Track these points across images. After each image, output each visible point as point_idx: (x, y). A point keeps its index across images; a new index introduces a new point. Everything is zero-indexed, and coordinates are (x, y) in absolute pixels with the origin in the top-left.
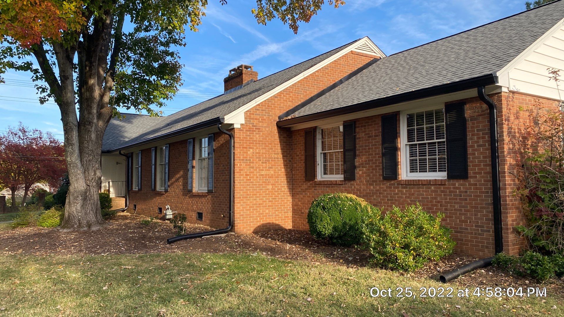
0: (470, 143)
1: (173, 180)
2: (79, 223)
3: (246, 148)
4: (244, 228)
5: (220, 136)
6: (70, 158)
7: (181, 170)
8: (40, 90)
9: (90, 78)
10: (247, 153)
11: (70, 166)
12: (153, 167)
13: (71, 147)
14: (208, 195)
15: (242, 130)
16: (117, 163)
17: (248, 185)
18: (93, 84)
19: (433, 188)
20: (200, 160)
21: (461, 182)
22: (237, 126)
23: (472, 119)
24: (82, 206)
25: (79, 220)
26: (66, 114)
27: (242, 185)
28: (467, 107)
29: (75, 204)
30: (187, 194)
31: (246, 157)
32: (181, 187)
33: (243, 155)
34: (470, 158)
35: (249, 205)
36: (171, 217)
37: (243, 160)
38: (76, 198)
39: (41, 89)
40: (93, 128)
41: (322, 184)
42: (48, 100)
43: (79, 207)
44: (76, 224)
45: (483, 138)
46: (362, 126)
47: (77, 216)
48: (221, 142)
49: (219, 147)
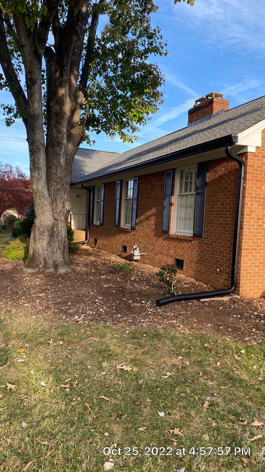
1: (143, 217)
2: (45, 263)
3: (260, 181)
4: (251, 290)
5: (218, 165)
6: (37, 186)
7: (154, 206)
8: (7, 110)
9: (61, 86)
10: (261, 188)
11: (36, 195)
12: (118, 202)
13: (37, 172)
14: (194, 240)
15: (257, 156)
16: (78, 196)
17: (259, 233)
18: (63, 95)
20: (180, 197)
22: (252, 149)
24: (49, 243)
25: (45, 259)
26: (32, 130)
27: (252, 232)
29: (41, 241)
30: (161, 235)
31: (259, 195)
32: (153, 227)
33: (256, 191)
35: (258, 259)
37: (255, 198)
38: (41, 234)
39: (8, 109)
40: (63, 151)
42: (14, 121)
43: (45, 244)
44: (41, 264)
47: (42, 254)
48: (220, 173)
49: (216, 179)
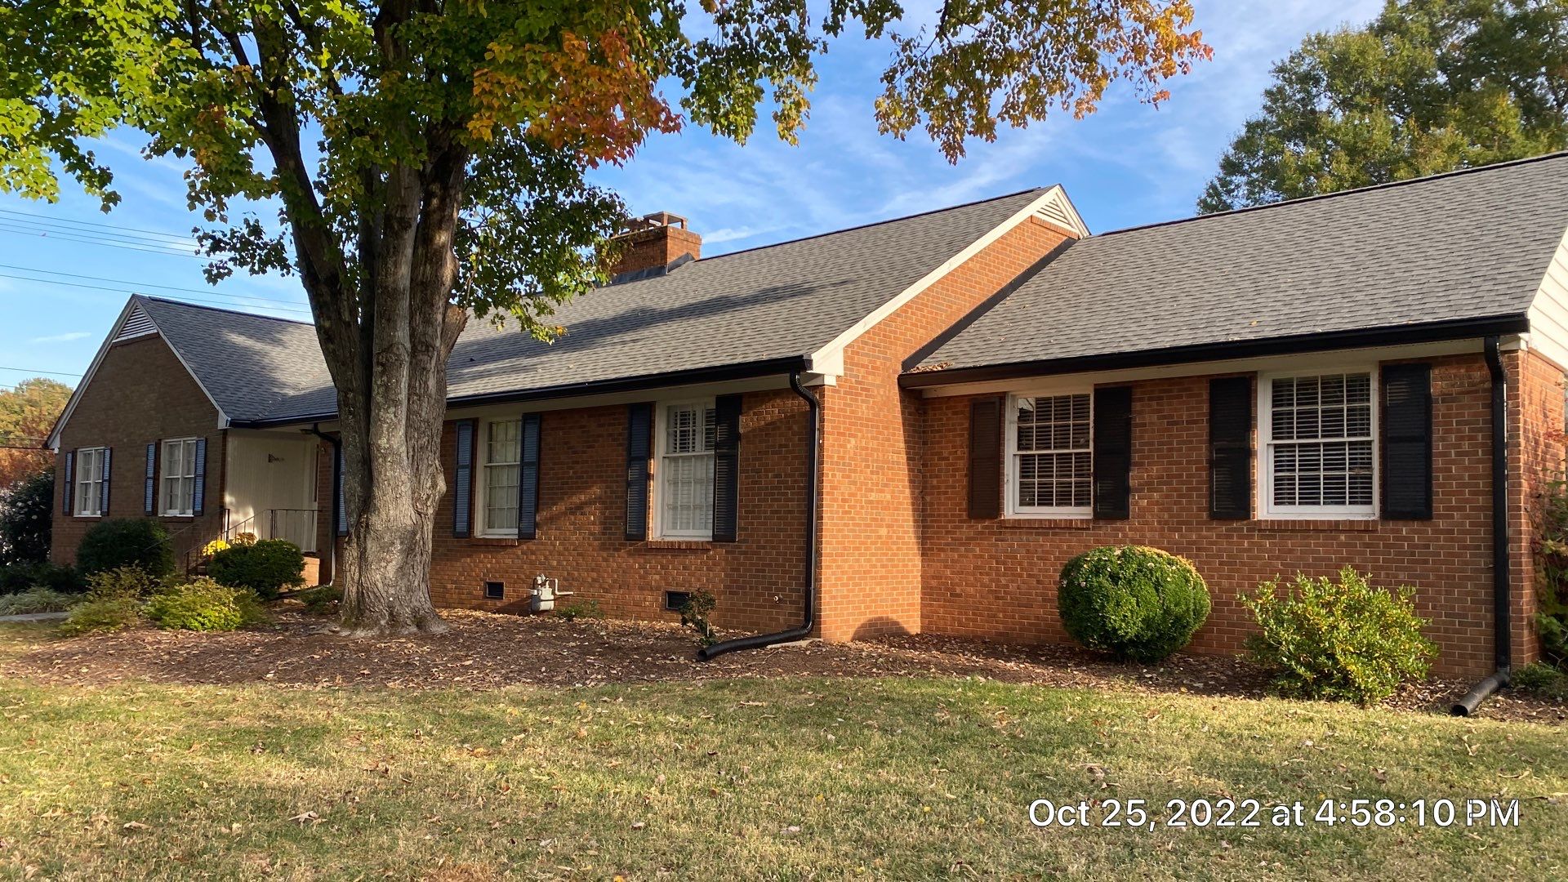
0: (1438, 447)
1: (559, 508)
2: (391, 614)
3: (843, 434)
4: (837, 628)
5: (763, 402)
6: (388, 440)
7: (595, 482)
8: (208, 243)
10: (844, 446)
11: (385, 461)
12: (464, 472)
13: (392, 409)
14: (714, 547)
15: (837, 391)
17: (845, 525)
19: (1343, 537)
20: (667, 461)
21: (1416, 525)
22: (829, 381)
23: (1447, 398)
24: (401, 568)
25: (391, 607)
26: (389, 320)
27: (835, 524)
28: (1435, 373)
29: (383, 564)
30: (624, 545)
31: (843, 458)
32: (597, 529)
34: (1439, 477)
35: (846, 573)
36: (550, 605)
37: (837, 464)
38: (386, 548)
39: (210, 241)
41: (1018, 526)
43: (391, 570)
44: (383, 616)
45: (1471, 438)
46: (1151, 399)
47: (384, 595)
48: (769, 418)
49: (761, 429)
